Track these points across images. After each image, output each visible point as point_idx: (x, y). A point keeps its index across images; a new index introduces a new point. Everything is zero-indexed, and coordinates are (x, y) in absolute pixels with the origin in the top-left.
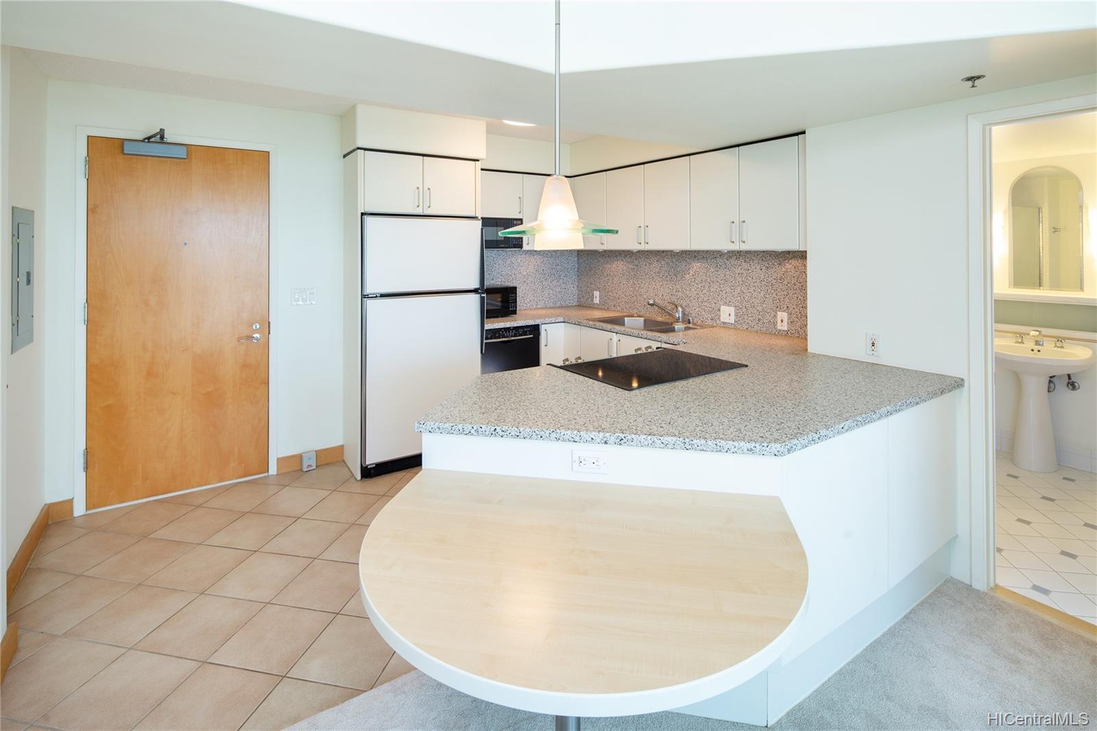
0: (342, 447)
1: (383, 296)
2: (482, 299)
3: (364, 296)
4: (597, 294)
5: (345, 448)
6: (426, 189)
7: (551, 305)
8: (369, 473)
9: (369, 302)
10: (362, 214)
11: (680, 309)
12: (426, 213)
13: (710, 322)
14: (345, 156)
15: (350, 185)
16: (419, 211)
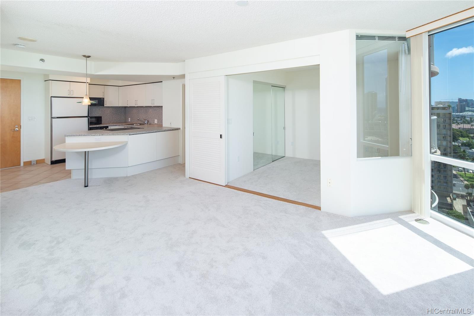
0: (44, 159)
1: (57, 118)
2: (88, 119)
3: (52, 118)
4: (129, 119)
5: (45, 160)
6: (71, 90)
7: (116, 122)
8: (53, 163)
9: (53, 119)
10: (51, 97)
11: (146, 121)
12: (71, 96)
13: (153, 124)
14: (45, 81)
15: (47, 89)
16: (69, 96)
